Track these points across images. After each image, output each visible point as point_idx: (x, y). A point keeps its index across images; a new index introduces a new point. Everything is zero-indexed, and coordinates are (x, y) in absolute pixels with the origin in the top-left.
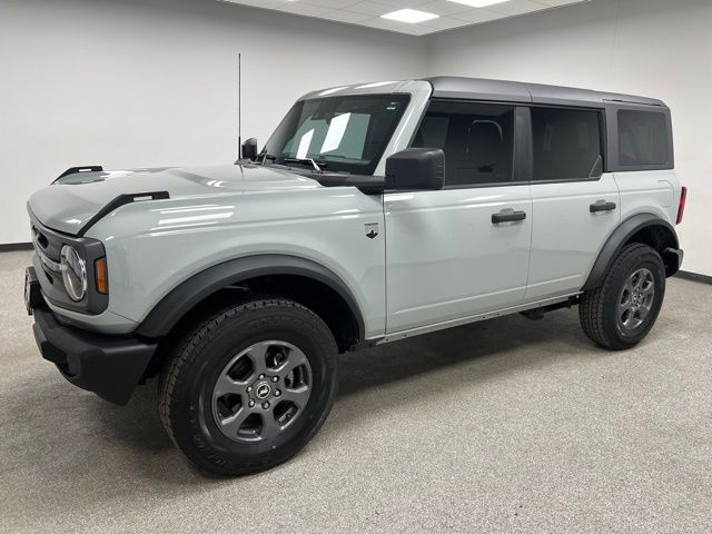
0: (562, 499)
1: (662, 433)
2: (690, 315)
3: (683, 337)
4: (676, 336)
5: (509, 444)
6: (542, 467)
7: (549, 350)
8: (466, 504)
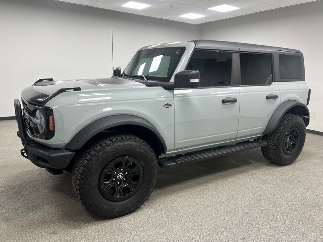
0: (263, 235)
1: (309, 206)
2: (321, 151)
3: (317, 161)
4: (314, 161)
5: (238, 210)
6: (254, 221)
7: (256, 167)
8: (219, 237)
